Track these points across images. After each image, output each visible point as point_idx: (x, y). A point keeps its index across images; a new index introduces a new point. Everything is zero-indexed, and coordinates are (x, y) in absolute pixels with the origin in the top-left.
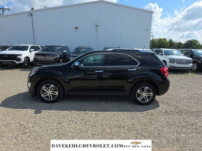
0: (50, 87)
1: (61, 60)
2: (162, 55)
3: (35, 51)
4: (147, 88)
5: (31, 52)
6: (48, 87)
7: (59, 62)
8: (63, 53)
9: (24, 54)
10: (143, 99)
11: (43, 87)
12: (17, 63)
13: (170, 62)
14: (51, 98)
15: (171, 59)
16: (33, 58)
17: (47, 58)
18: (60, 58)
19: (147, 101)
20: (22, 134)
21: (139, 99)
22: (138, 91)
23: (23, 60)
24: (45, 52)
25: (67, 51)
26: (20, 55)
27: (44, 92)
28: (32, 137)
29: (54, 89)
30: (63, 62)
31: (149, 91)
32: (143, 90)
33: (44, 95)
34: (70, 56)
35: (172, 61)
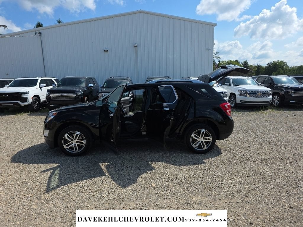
0: (75, 135)
1: (86, 98)
2: (230, 85)
3: (47, 86)
4: (204, 130)
5: (41, 88)
6: (71, 134)
7: (83, 101)
8: (88, 88)
9: (32, 92)
10: (200, 146)
11: (66, 135)
12: (23, 104)
13: (241, 95)
14: (76, 149)
15: (241, 91)
16: (45, 97)
17: (66, 96)
18: (84, 95)
19: (205, 148)
20: (44, 193)
21: (193, 146)
22: (193, 135)
23: (30, 100)
24: (61, 88)
25: (94, 84)
26: (26, 93)
27: (66, 141)
28: (58, 196)
29: (80, 138)
30: (89, 100)
31: (206, 135)
32: (199, 133)
33: (67, 146)
34: (98, 92)
35: (244, 93)
